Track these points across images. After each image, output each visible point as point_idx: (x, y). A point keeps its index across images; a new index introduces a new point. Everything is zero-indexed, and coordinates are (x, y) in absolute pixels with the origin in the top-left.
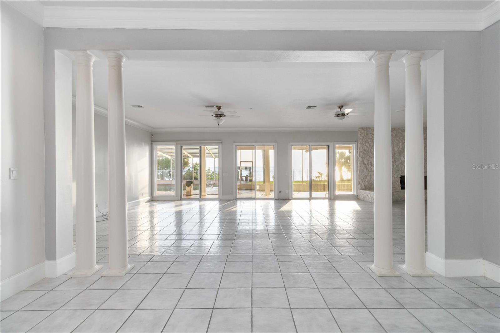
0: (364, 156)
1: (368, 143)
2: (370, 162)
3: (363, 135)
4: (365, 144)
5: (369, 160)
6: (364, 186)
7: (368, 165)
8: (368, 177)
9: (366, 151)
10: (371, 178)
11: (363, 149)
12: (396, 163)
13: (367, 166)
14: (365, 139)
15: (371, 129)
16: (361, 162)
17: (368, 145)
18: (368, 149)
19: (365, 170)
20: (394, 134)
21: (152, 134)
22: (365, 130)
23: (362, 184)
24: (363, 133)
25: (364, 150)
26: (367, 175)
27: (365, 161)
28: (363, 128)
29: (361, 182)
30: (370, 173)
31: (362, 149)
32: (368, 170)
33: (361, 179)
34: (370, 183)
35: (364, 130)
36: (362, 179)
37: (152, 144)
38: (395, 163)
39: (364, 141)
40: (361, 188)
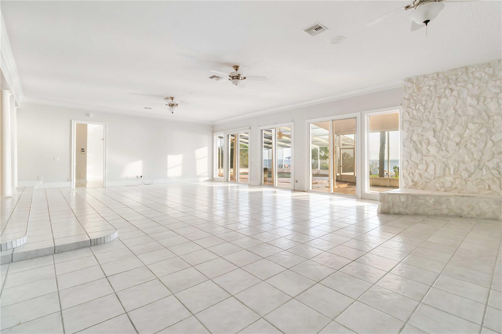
0: (411, 128)
1: (422, 103)
2: (425, 137)
3: (410, 91)
4: (414, 108)
5: (423, 136)
6: (412, 181)
7: (421, 145)
8: (420, 167)
9: (415, 119)
10: (427, 168)
11: (411, 115)
12: (493, 138)
13: (419, 146)
14: (415, 98)
15: (427, 78)
16: (407, 139)
17: (421, 108)
18: (423, 116)
19: (414, 153)
20: (486, 76)
21: (213, 127)
22: (415, 81)
23: (409, 178)
24: (410, 88)
25: (413, 118)
26: (417, 161)
27: (415, 138)
28: (409, 80)
29: (406, 175)
30: (425, 158)
31: (408, 117)
32: (422, 153)
33: (407, 170)
34: (425, 177)
35: (412, 83)
36: (408, 168)
37: (213, 134)
38: (491, 136)
39: (412, 101)
40: (407, 184)
